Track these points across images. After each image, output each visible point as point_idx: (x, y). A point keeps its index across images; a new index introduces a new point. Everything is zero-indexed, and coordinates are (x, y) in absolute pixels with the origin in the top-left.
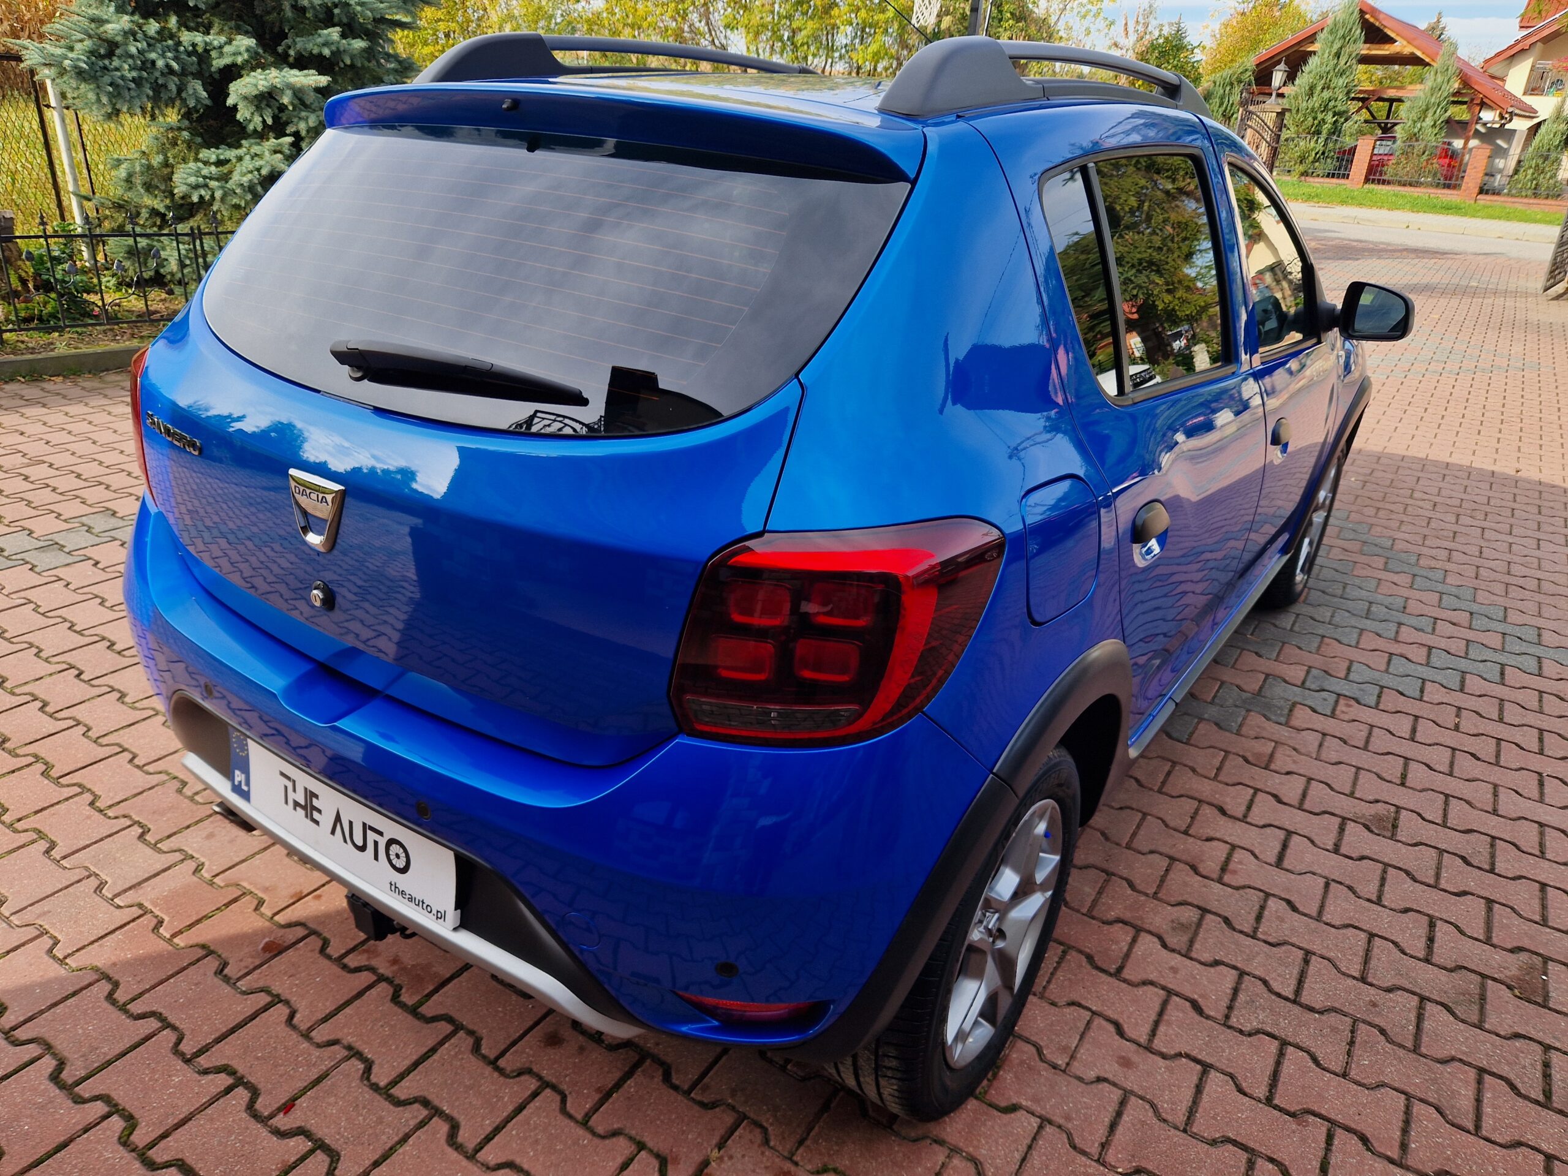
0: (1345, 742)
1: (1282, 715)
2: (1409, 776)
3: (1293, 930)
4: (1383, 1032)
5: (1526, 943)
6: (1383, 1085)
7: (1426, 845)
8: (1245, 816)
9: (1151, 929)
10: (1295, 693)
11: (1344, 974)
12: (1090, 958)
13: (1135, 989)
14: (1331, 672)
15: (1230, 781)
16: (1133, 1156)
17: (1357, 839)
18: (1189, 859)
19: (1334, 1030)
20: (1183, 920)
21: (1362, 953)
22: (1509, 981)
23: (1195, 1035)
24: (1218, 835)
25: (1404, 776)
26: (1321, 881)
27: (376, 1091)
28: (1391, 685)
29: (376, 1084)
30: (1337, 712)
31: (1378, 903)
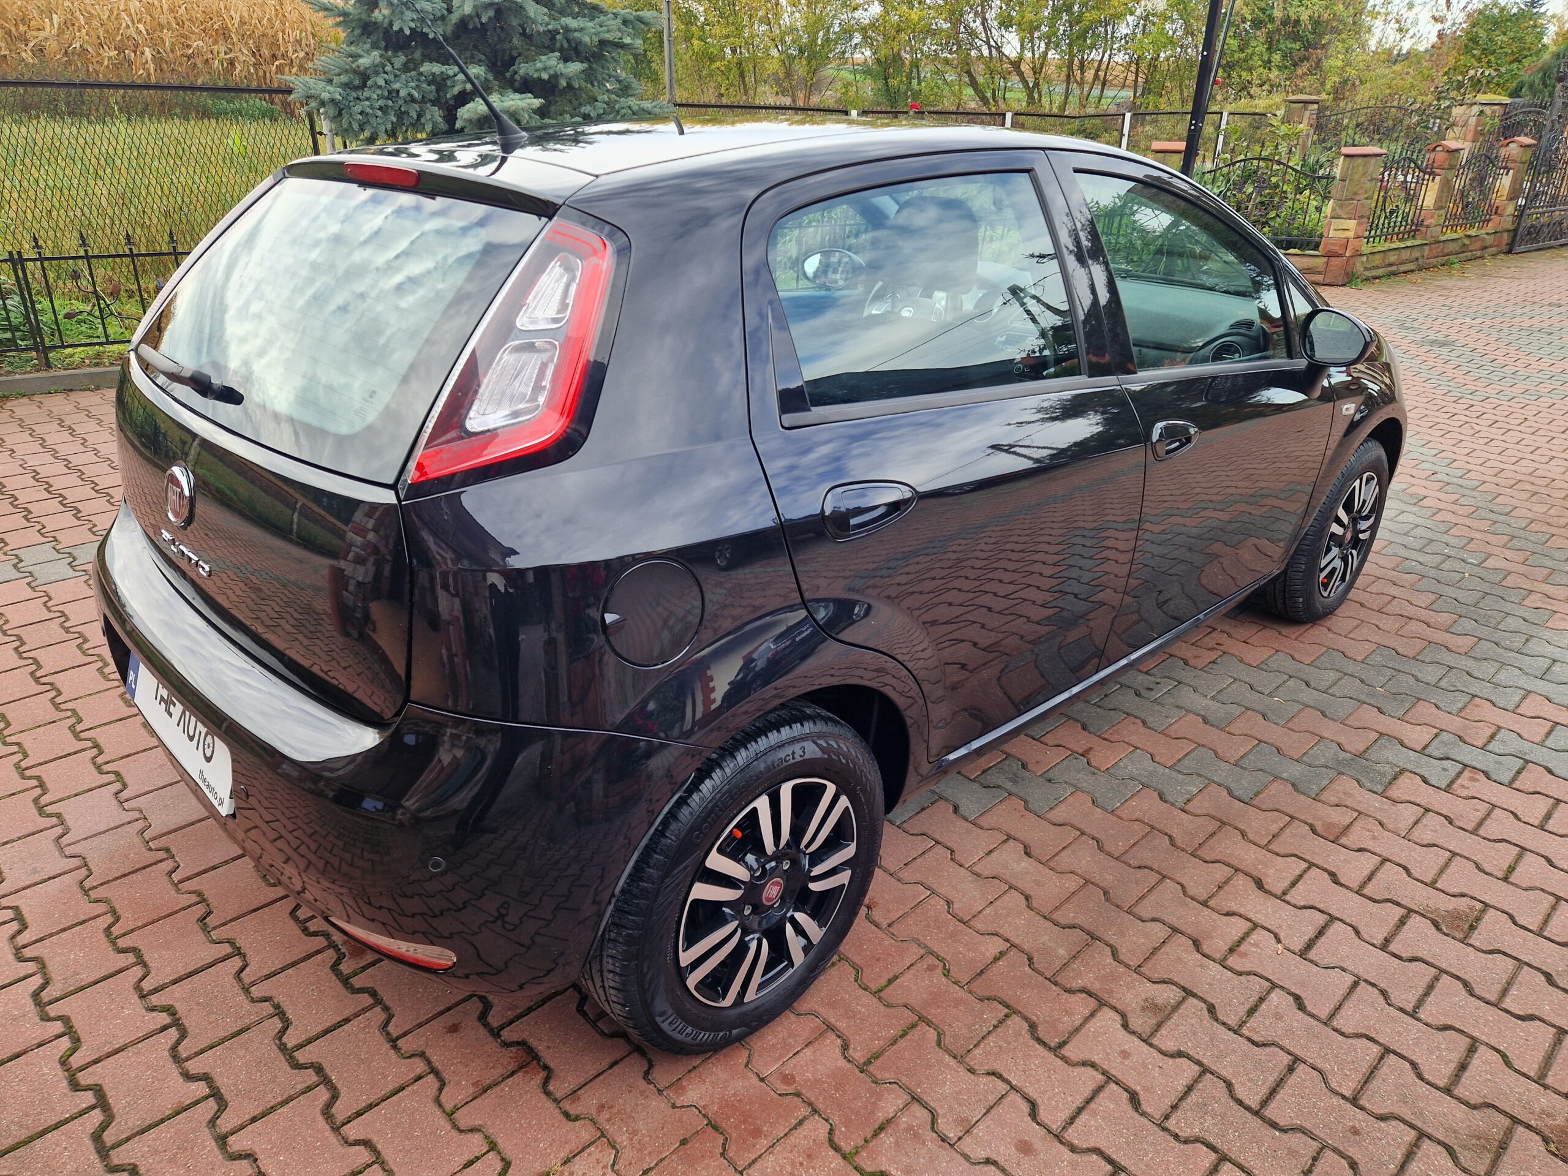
0: (1451, 823)
1: (1381, 783)
2: (1518, 869)
3: (1289, 1031)
4: (1353, 1165)
7: (1505, 954)
8: (1284, 893)
9: (1118, 1005)
10: (1408, 758)
11: (1332, 1091)
12: (1033, 1027)
13: (1071, 1068)
14: (1467, 739)
15: (1282, 852)
17: (1416, 936)
18: (1195, 935)
19: (1292, 1153)
20: (1160, 1001)
21: (1365, 1069)
22: (1547, 1132)
23: (1120, 1131)
24: (1242, 911)
25: (1511, 869)
26: (1349, 979)
27: (282, 1050)
28: (1540, 761)
29: (285, 1045)
30: (1455, 786)
31: (1413, 1014)
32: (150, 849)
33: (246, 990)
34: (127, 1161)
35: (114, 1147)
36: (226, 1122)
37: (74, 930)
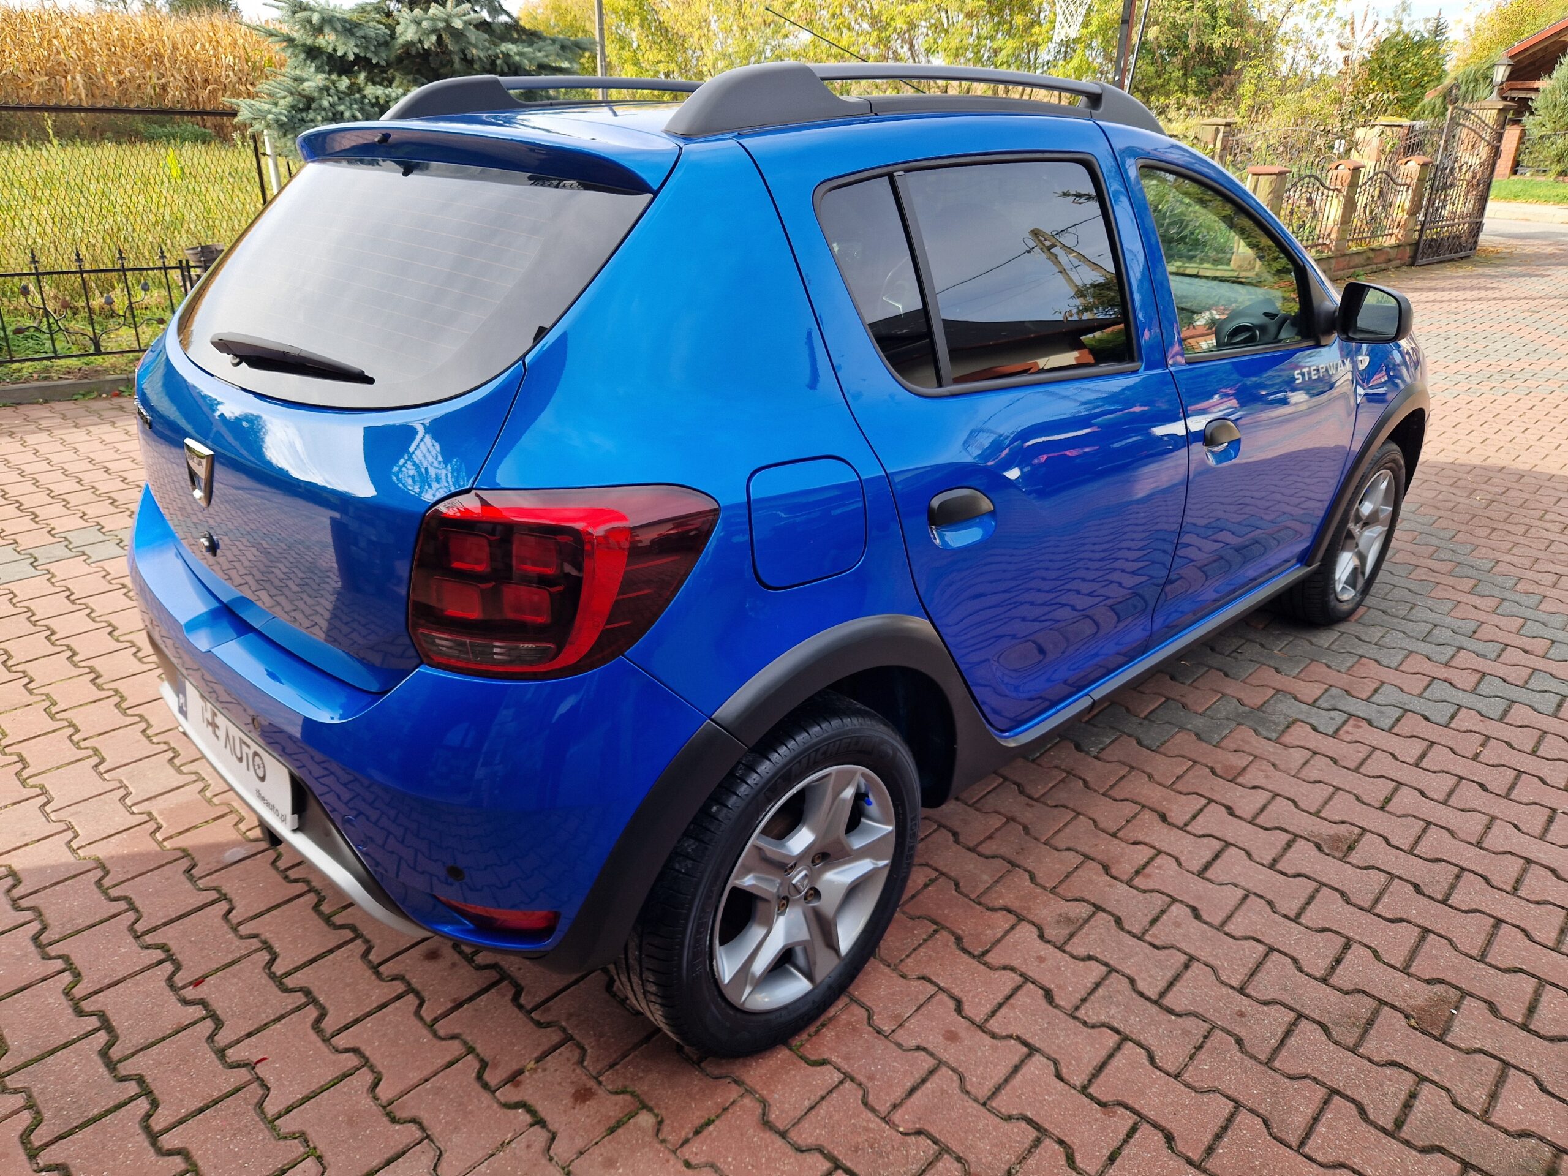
0: (1335, 762)
1: (1274, 731)
2: (1394, 800)
3: (1186, 935)
4: (1239, 1041)
5: (1449, 976)
6: (1215, 1090)
7: (1379, 869)
8: (1186, 825)
9: (1035, 920)
10: (1300, 710)
11: (1223, 983)
12: (959, 939)
13: (993, 973)
14: (1354, 693)
15: (1185, 790)
16: (920, 1119)
17: (1303, 857)
18: (1105, 859)
19: (1186, 1033)
20: (1072, 915)
21: (1251, 965)
22: (1409, 1011)
23: (1035, 1021)
24: (1147, 840)
25: (1388, 800)
26: (1240, 893)
27: (272, 978)
28: (1418, 709)
29: (274, 973)
30: (1341, 732)
31: (1296, 920)
32: (133, 813)
33: (235, 929)
34: (134, 1072)
35: (120, 1061)
36: (222, 1038)
37: (67, 883)
